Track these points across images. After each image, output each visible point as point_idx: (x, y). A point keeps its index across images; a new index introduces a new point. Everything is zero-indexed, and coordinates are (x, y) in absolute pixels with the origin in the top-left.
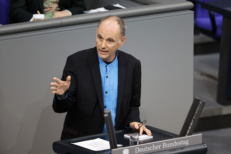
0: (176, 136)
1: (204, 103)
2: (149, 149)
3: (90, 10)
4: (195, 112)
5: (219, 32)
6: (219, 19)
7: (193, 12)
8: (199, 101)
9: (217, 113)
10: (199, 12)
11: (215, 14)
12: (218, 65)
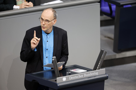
0: (91, 70)
1: (106, 52)
2: (77, 77)
3: (44, 3)
4: (101, 57)
5: (114, 14)
6: (114, 7)
7: (100, 4)
8: (103, 51)
9: (113, 58)
10: (103, 3)
11: (112, 4)
12: (113, 32)
